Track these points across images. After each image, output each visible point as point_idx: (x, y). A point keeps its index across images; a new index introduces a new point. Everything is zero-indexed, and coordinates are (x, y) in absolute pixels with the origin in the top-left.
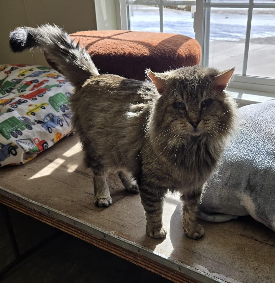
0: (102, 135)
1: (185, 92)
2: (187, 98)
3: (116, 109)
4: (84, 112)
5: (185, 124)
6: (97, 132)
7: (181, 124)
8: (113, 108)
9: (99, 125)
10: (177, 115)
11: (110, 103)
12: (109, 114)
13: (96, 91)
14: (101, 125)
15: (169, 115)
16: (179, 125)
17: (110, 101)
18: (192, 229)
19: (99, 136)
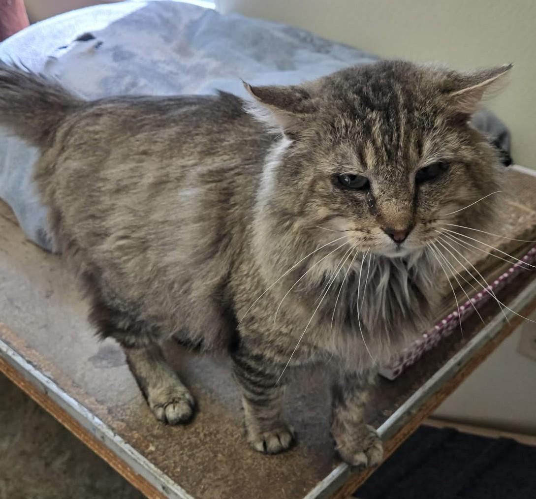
0: (132, 252)
1: (369, 144)
2: (378, 162)
3: (151, 180)
4: (70, 198)
5: (368, 232)
6: (120, 248)
7: (357, 230)
8: (141, 176)
9: (119, 230)
10: (345, 206)
11: (133, 165)
12: (135, 193)
13: (95, 140)
14: (125, 228)
15: (319, 203)
16: (351, 233)
17: (134, 159)
18: (351, 441)
19: (126, 254)
